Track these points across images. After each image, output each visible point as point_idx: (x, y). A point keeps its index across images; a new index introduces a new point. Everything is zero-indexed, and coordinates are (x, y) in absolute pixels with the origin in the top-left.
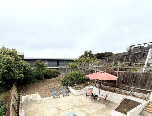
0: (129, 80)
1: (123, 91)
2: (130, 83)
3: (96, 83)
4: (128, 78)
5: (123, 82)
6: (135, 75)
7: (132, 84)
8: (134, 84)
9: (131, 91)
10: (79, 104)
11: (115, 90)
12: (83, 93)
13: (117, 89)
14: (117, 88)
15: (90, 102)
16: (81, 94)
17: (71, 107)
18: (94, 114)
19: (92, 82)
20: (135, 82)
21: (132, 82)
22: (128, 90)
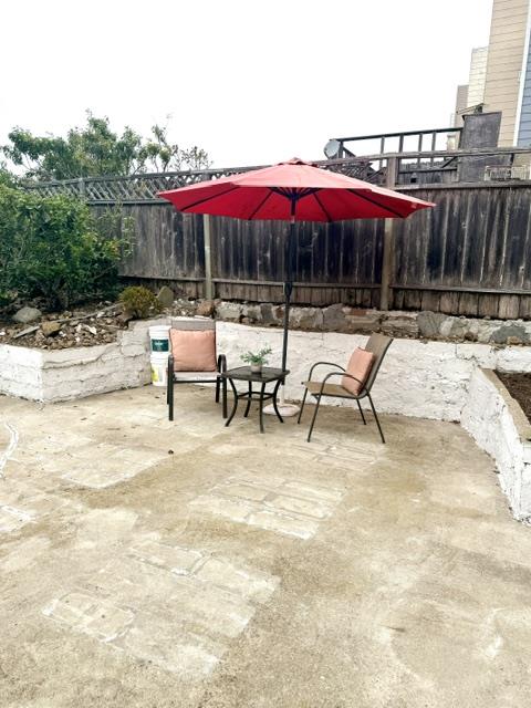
0: (471, 239)
1: (447, 324)
2: (486, 266)
3: (217, 296)
4: (466, 226)
5: (434, 262)
6: (508, 205)
7: (497, 265)
8: (513, 263)
9: (502, 315)
10: (114, 472)
11: (385, 323)
12: (116, 380)
13: (397, 318)
14: (400, 313)
15: (221, 439)
16: (100, 388)
17: (28, 516)
18: (353, 535)
19: (175, 298)
20: (521, 254)
21: (499, 253)
22: (479, 317)
